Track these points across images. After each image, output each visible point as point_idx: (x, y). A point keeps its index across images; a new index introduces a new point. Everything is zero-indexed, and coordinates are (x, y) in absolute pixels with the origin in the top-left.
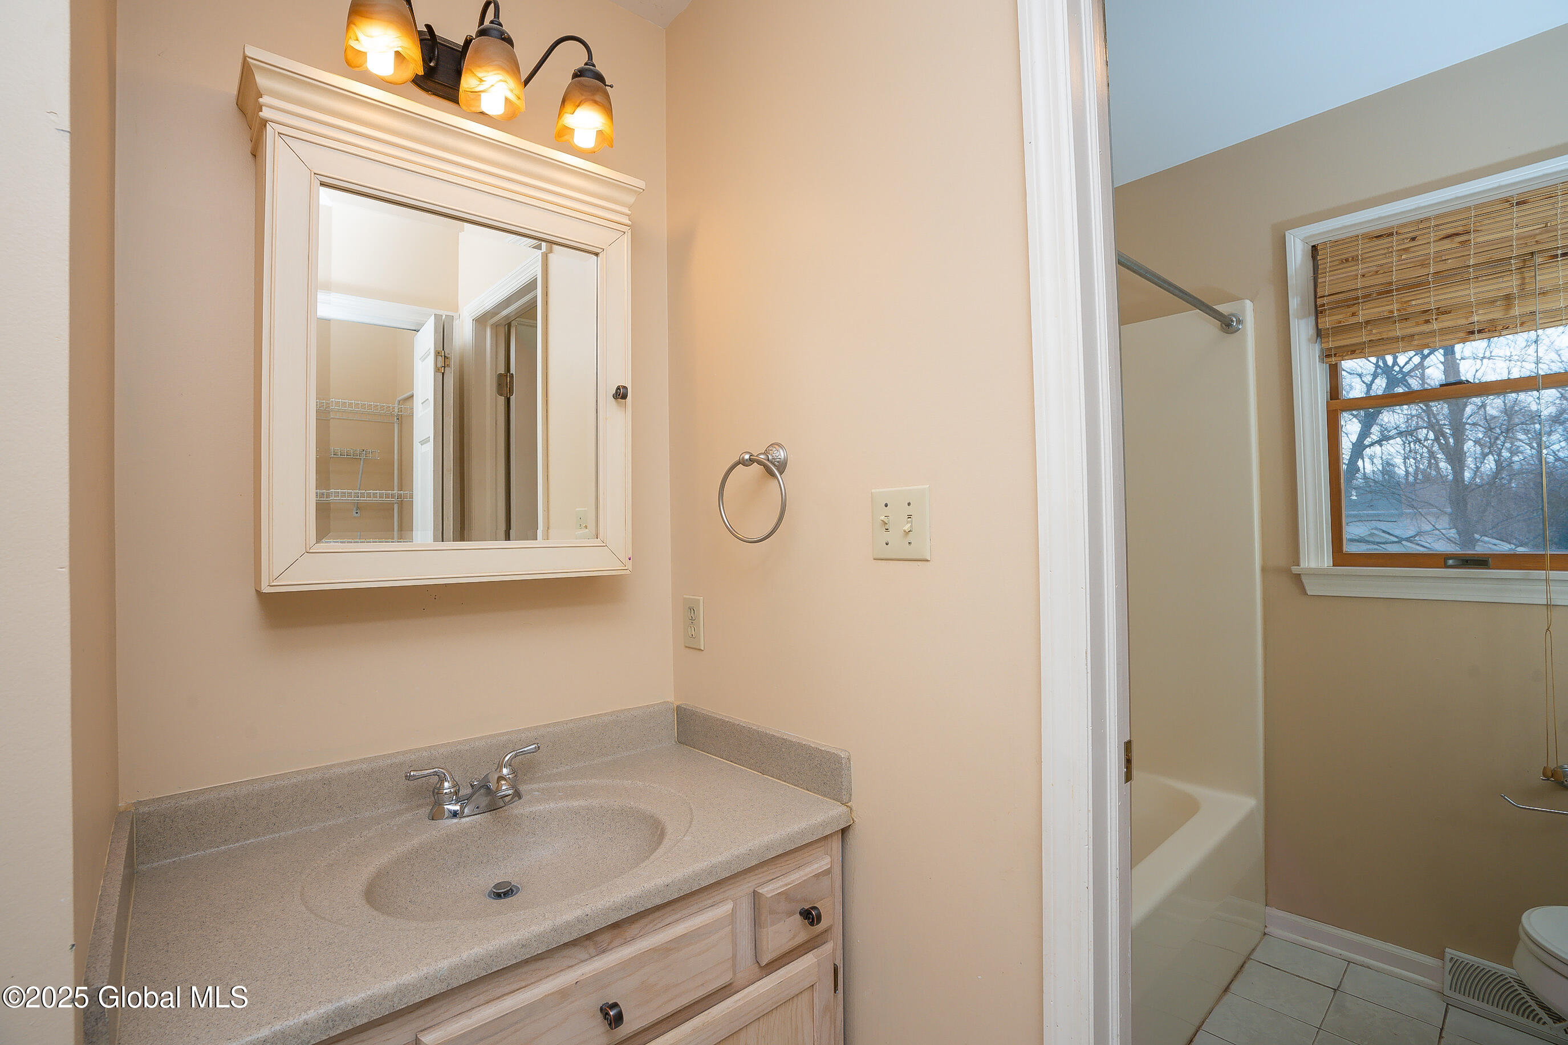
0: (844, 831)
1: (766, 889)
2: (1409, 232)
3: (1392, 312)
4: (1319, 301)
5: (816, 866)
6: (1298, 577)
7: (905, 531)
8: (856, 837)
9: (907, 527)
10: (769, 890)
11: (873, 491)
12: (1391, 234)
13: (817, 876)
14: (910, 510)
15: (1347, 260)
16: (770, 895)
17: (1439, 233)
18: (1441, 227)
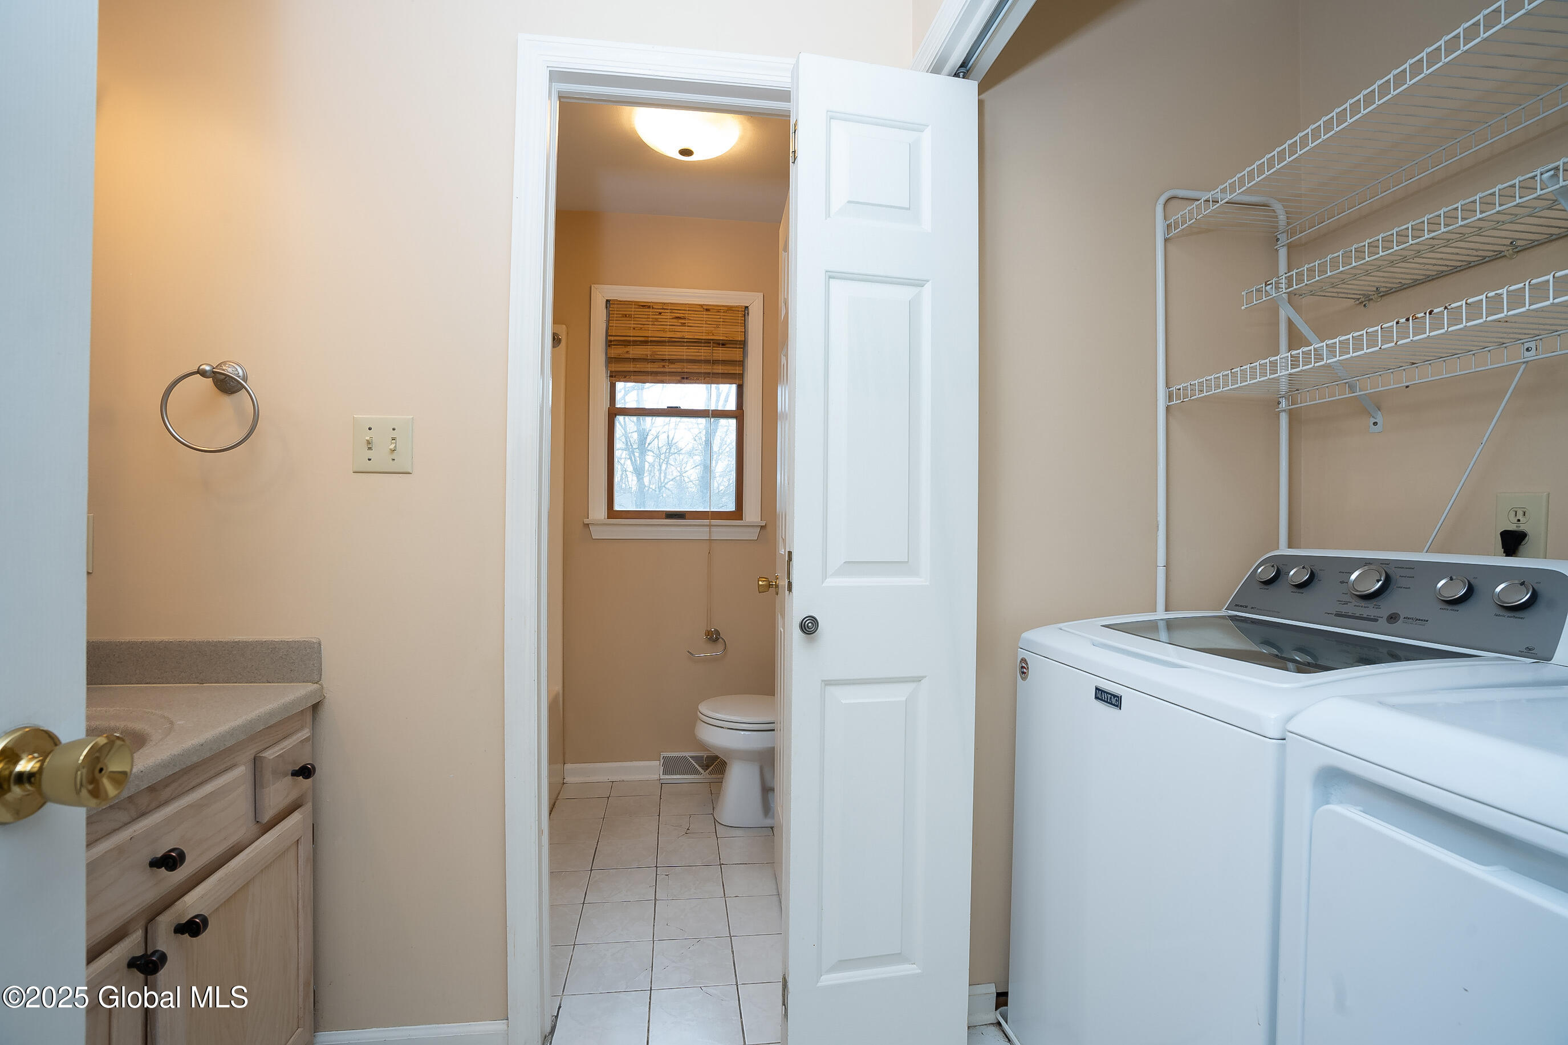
0: (316, 707)
1: (267, 753)
2: (658, 309)
3: (647, 355)
4: (610, 338)
5: (300, 734)
6: (587, 526)
7: (391, 450)
8: (328, 711)
9: (392, 447)
10: (270, 754)
11: (355, 416)
12: (649, 307)
13: (302, 742)
14: (394, 434)
15: (626, 315)
16: (272, 757)
17: (672, 314)
18: (673, 311)
